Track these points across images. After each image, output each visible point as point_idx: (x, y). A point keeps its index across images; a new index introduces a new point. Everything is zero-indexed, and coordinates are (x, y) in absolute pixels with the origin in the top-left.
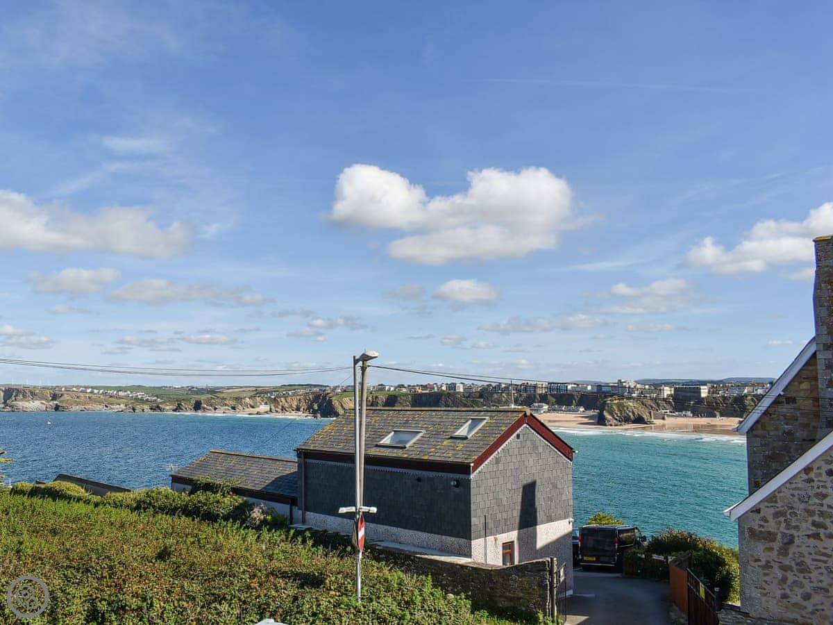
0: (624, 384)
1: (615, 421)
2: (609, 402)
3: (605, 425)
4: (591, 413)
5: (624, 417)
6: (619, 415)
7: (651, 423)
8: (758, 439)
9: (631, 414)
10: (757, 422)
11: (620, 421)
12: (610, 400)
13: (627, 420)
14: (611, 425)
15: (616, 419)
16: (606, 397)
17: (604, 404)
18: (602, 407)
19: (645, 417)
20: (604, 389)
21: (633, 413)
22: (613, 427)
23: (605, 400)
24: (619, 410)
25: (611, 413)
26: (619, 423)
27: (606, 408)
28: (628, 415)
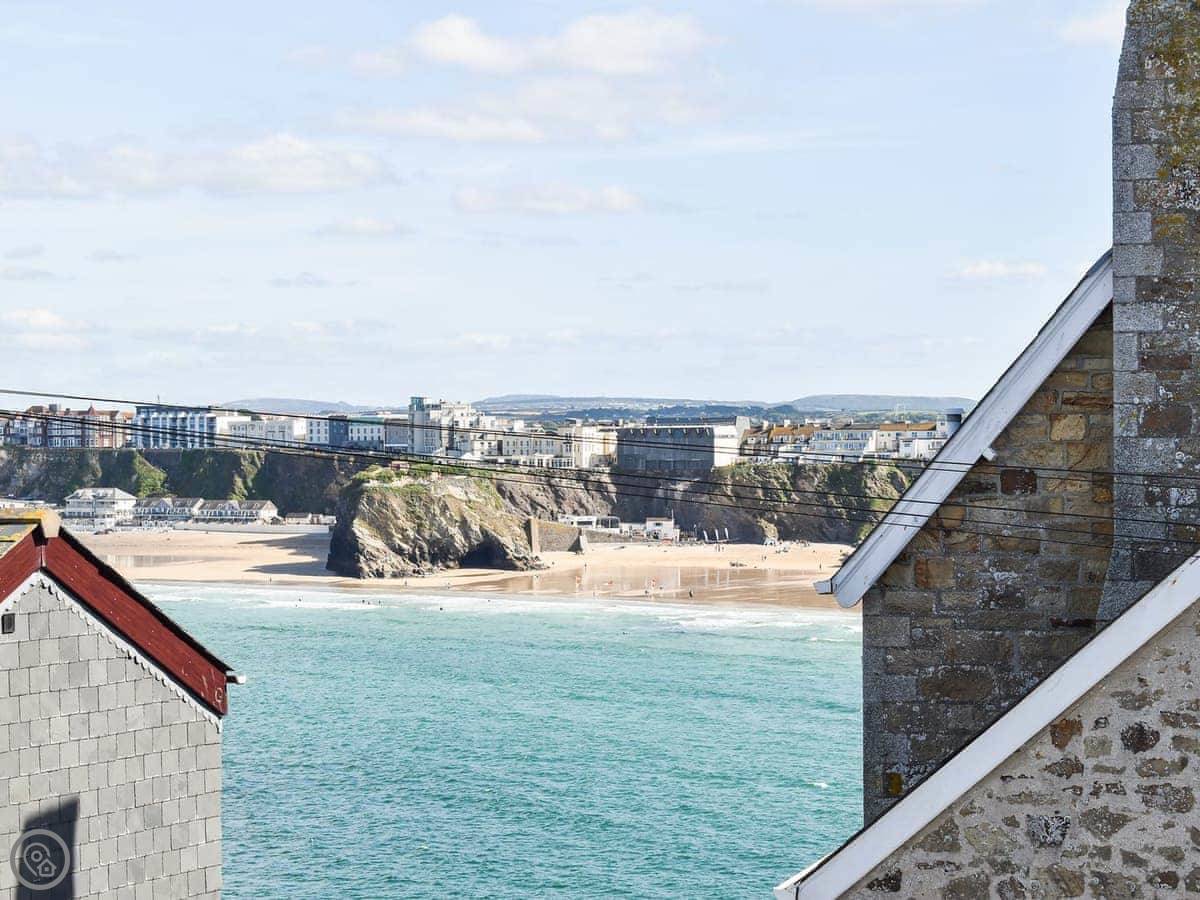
0: (434, 414)
1: (396, 559)
2: (373, 483)
3: (357, 573)
4: (302, 526)
5: (432, 543)
6: (411, 534)
7: (530, 564)
8: (905, 620)
9: (454, 531)
10: (901, 559)
11: (413, 559)
12: (379, 478)
13: (440, 553)
14: (380, 574)
15: (399, 551)
16: (364, 463)
17: (356, 491)
18: (348, 503)
19: (506, 540)
20: (357, 433)
21: (464, 525)
22: (387, 581)
23: (361, 474)
24: (413, 515)
25: (382, 529)
26: (411, 567)
27: (364, 506)
28: (444, 532)
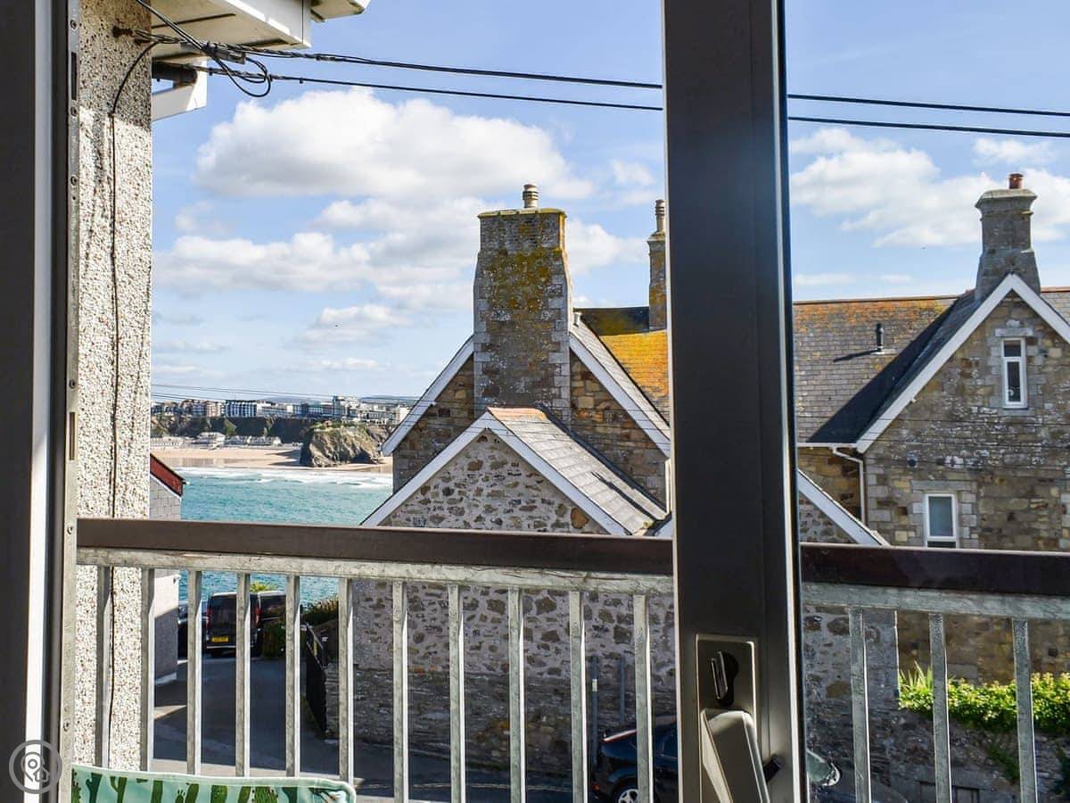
0: (342, 403)
1: (326, 460)
2: (318, 430)
3: (312, 465)
4: (289, 447)
5: (340, 453)
6: (333, 450)
7: (379, 462)
8: (406, 461)
9: (349, 449)
10: (405, 439)
11: (333, 459)
12: (320, 428)
13: (344, 458)
14: (320, 466)
15: (328, 457)
16: (314, 423)
17: (311, 432)
18: (308, 438)
19: (370, 452)
20: (312, 410)
21: (353, 447)
22: (323, 468)
23: (313, 427)
24: (333, 443)
25: (321, 448)
26: (332, 463)
27: (314, 439)
28: (345, 449)
